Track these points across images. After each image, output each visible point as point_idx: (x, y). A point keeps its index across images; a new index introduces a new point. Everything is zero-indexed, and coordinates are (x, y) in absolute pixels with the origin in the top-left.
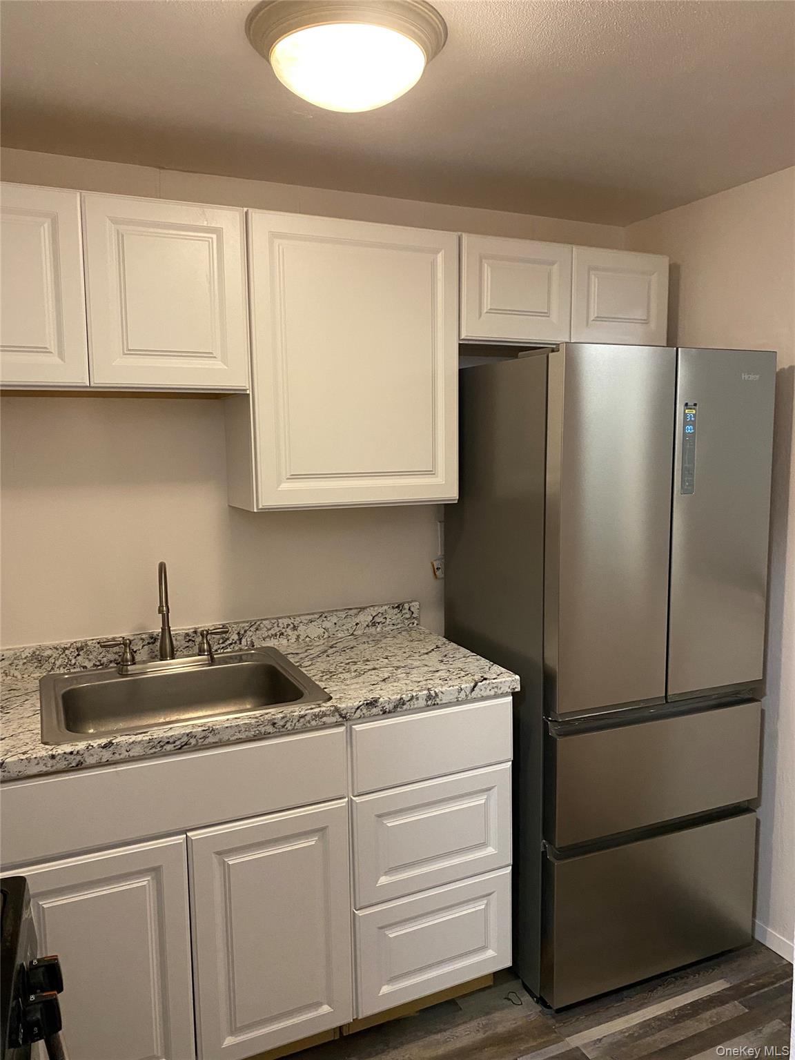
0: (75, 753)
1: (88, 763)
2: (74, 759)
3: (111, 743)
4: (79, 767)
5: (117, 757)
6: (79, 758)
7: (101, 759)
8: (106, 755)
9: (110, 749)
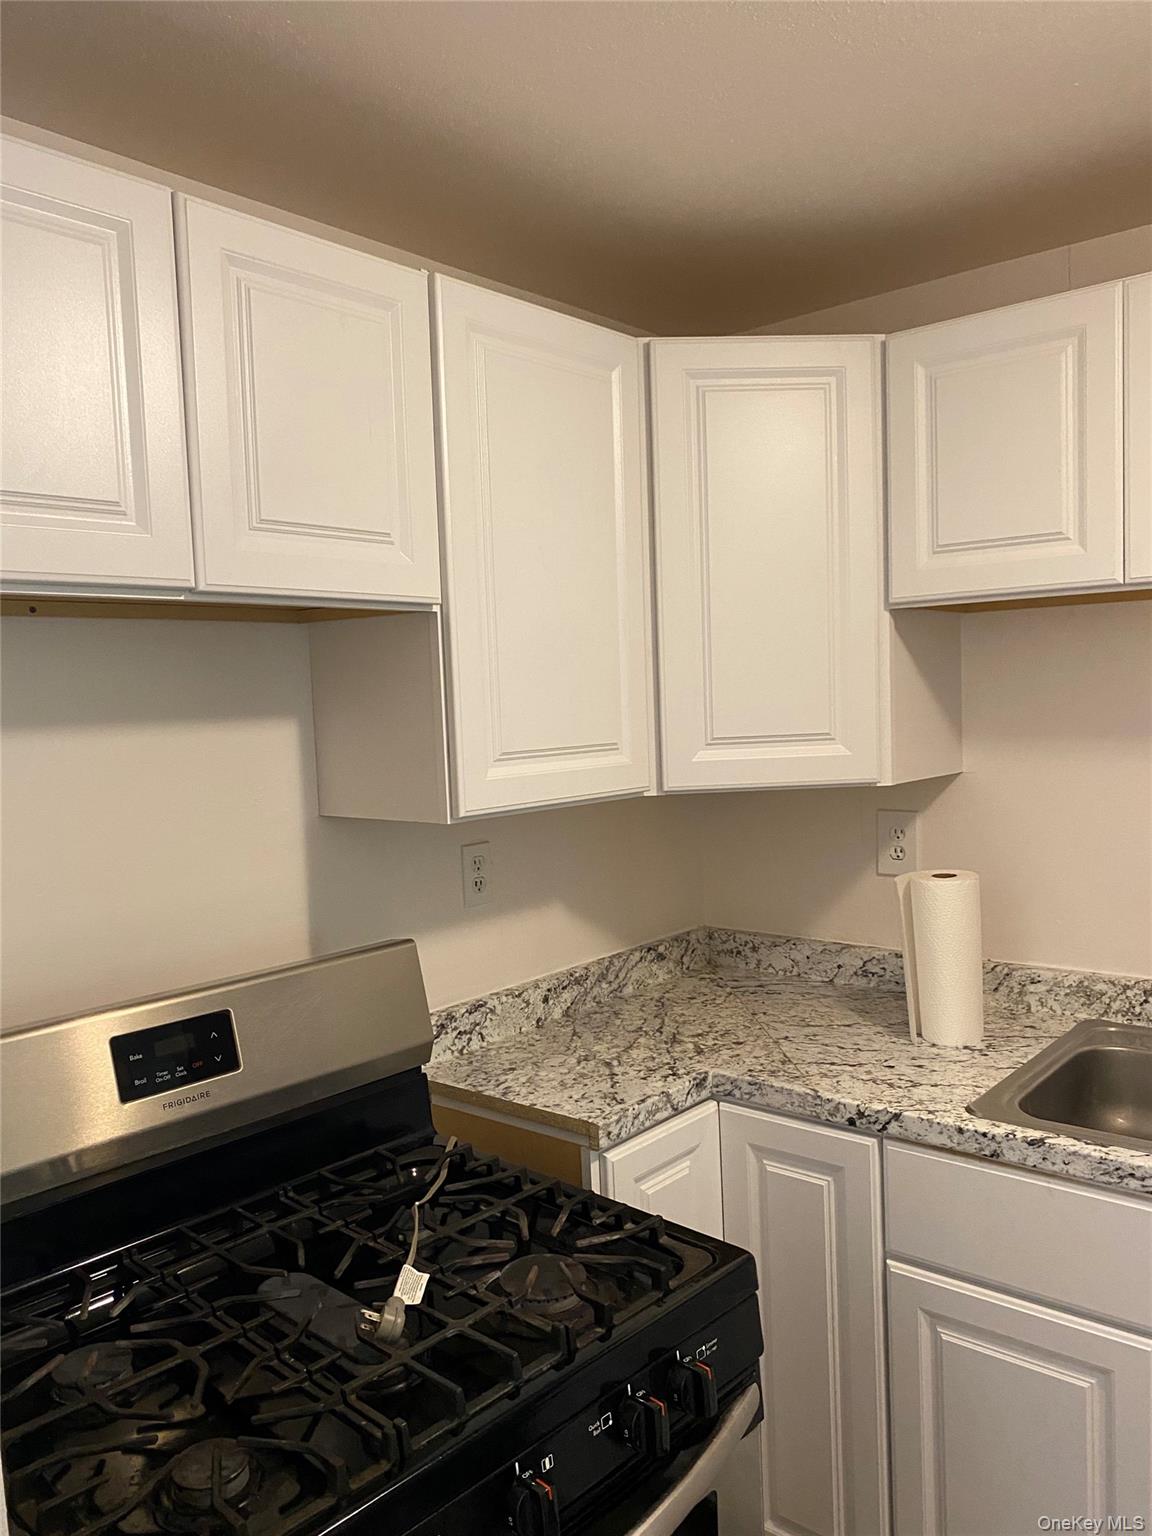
0: (990, 1136)
1: (1006, 1159)
2: (988, 1145)
3: (1040, 1142)
4: (994, 1158)
5: (1047, 1166)
6: (994, 1146)
7: (1025, 1159)
8: (1034, 1157)
9: (1040, 1149)
